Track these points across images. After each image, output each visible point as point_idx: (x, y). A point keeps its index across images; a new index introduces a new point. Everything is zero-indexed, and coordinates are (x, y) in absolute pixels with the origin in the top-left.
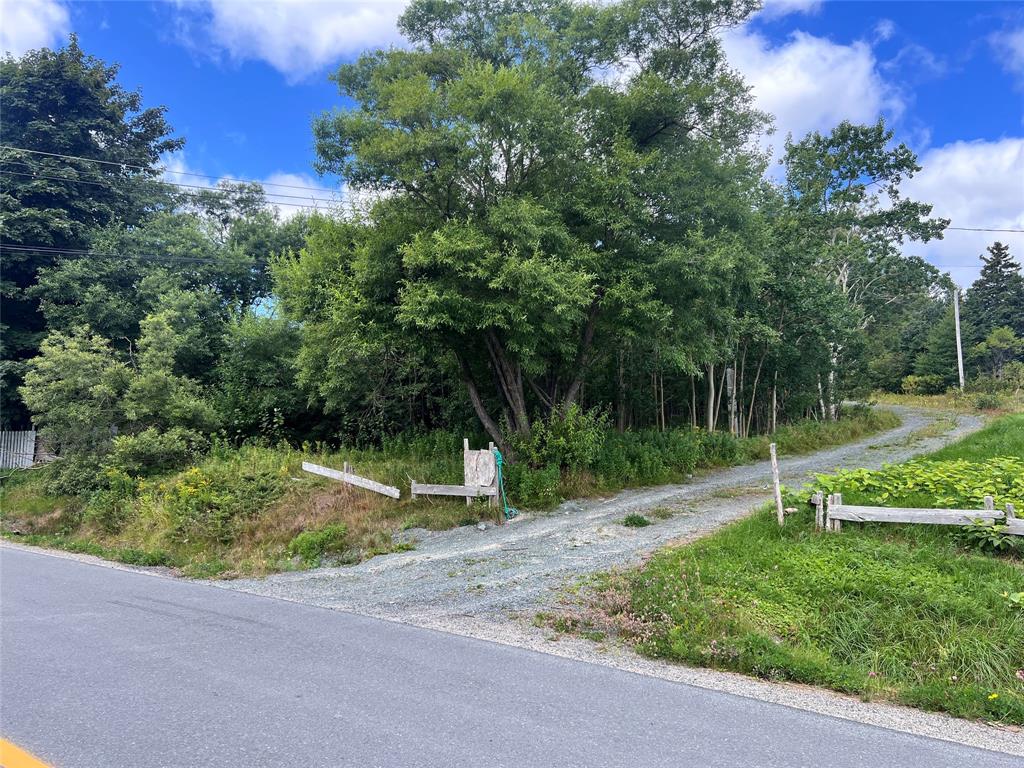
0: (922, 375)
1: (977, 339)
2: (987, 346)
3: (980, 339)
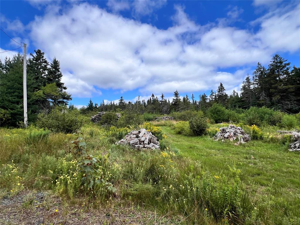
1: (36, 88)
2: (44, 93)
3: (38, 88)
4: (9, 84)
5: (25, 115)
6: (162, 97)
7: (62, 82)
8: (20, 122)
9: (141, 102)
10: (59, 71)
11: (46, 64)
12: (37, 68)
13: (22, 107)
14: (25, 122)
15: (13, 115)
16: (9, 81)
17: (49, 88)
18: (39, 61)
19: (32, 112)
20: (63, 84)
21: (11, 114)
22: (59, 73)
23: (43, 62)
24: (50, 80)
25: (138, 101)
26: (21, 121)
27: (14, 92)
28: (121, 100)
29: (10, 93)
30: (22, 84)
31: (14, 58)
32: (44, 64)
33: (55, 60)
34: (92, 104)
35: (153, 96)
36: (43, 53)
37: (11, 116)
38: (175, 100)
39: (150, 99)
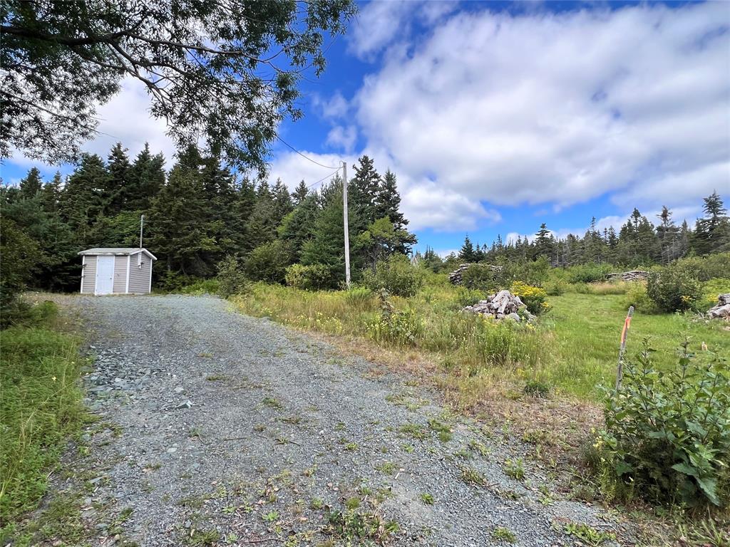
0: (308, 264)
1: (361, 228)
2: (371, 235)
3: (363, 228)
4: (327, 226)
5: (348, 272)
6: (665, 216)
7: (399, 212)
8: (342, 282)
9: (601, 233)
10: (395, 193)
11: (376, 180)
12: (363, 189)
13: (343, 260)
14: (348, 283)
15: (333, 272)
16: (328, 222)
17: (379, 227)
18: (366, 177)
19: (357, 267)
20: (401, 215)
21: (331, 270)
22: (396, 195)
23: (372, 177)
24: (382, 211)
25: (591, 231)
26: (342, 280)
27: (332, 239)
28: (543, 233)
29: (328, 240)
30: (342, 225)
31: (332, 183)
32: (373, 180)
33: (388, 174)
34: (471, 245)
35: (636, 214)
36: (372, 161)
37: (331, 274)
38: (708, 221)
39: (630, 224)
